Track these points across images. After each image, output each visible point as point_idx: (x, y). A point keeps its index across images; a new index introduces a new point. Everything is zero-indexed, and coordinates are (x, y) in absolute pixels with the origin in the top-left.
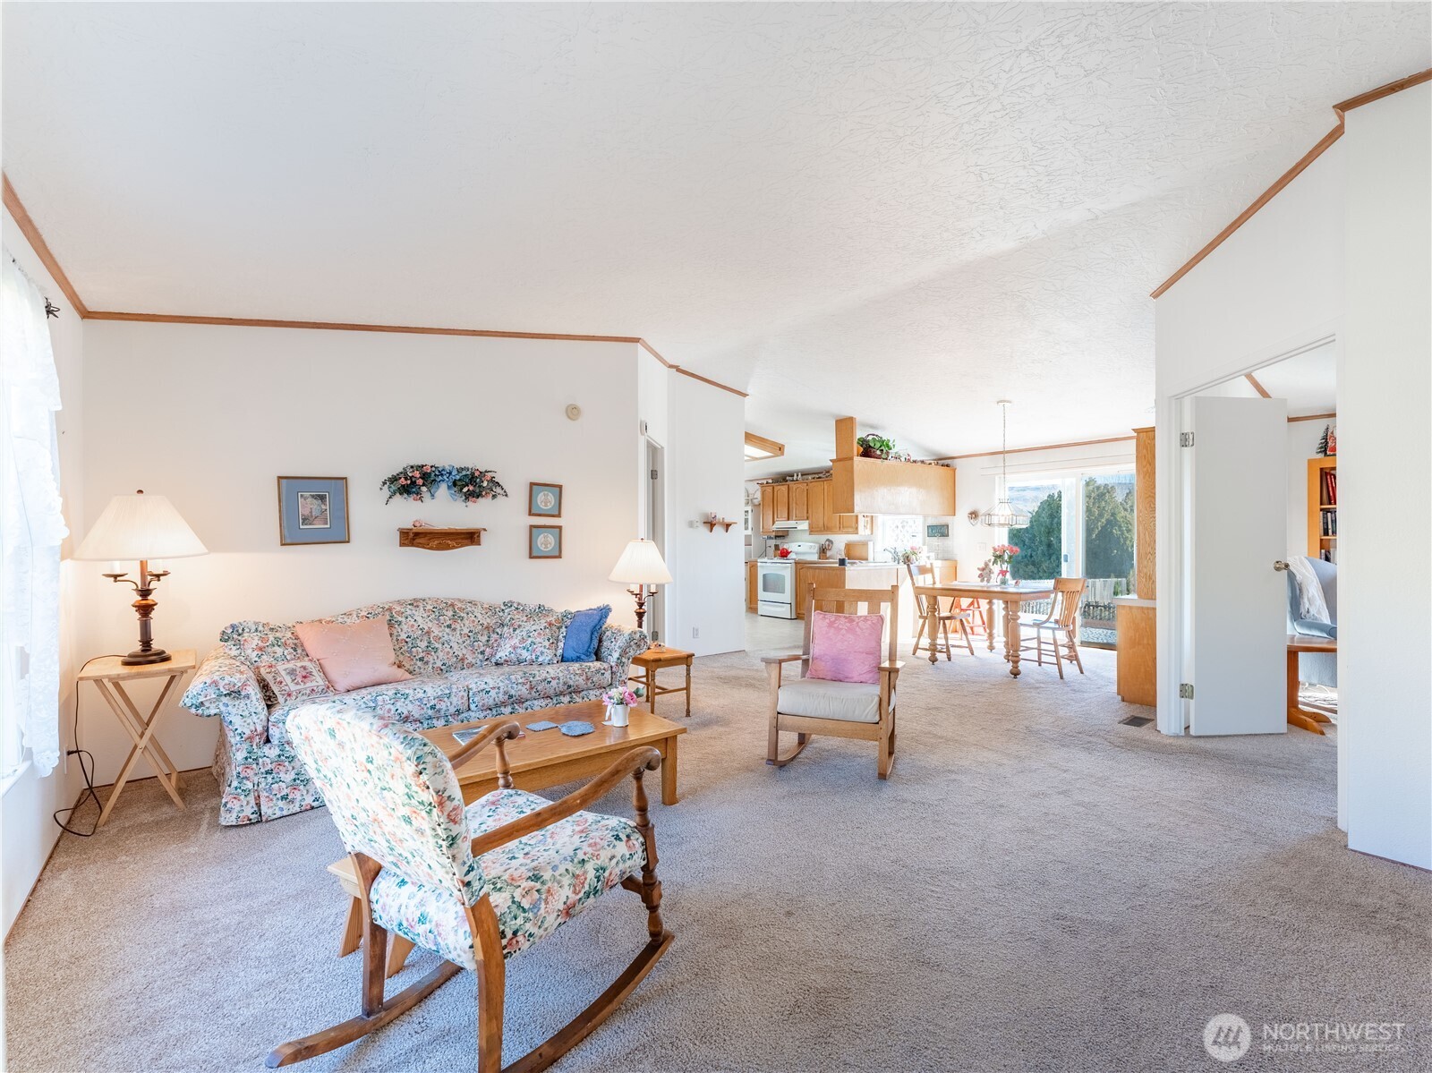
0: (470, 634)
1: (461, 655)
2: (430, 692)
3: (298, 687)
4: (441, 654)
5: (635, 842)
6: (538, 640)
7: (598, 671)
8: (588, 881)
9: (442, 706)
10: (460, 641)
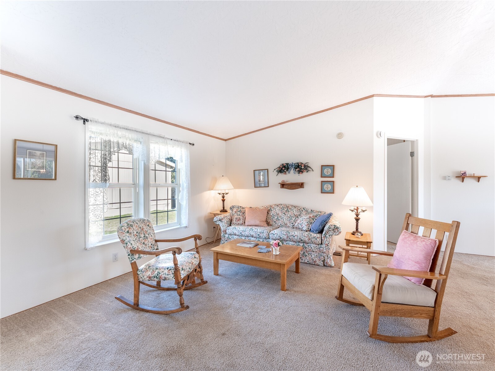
0: (290, 217)
1: (286, 223)
2: (259, 231)
3: (236, 222)
4: (280, 221)
5: (170, 272)
6: (304, 222)
7: (314, 237)
8: (155, 273)
9: (261, 235)
10: (286, 218)
